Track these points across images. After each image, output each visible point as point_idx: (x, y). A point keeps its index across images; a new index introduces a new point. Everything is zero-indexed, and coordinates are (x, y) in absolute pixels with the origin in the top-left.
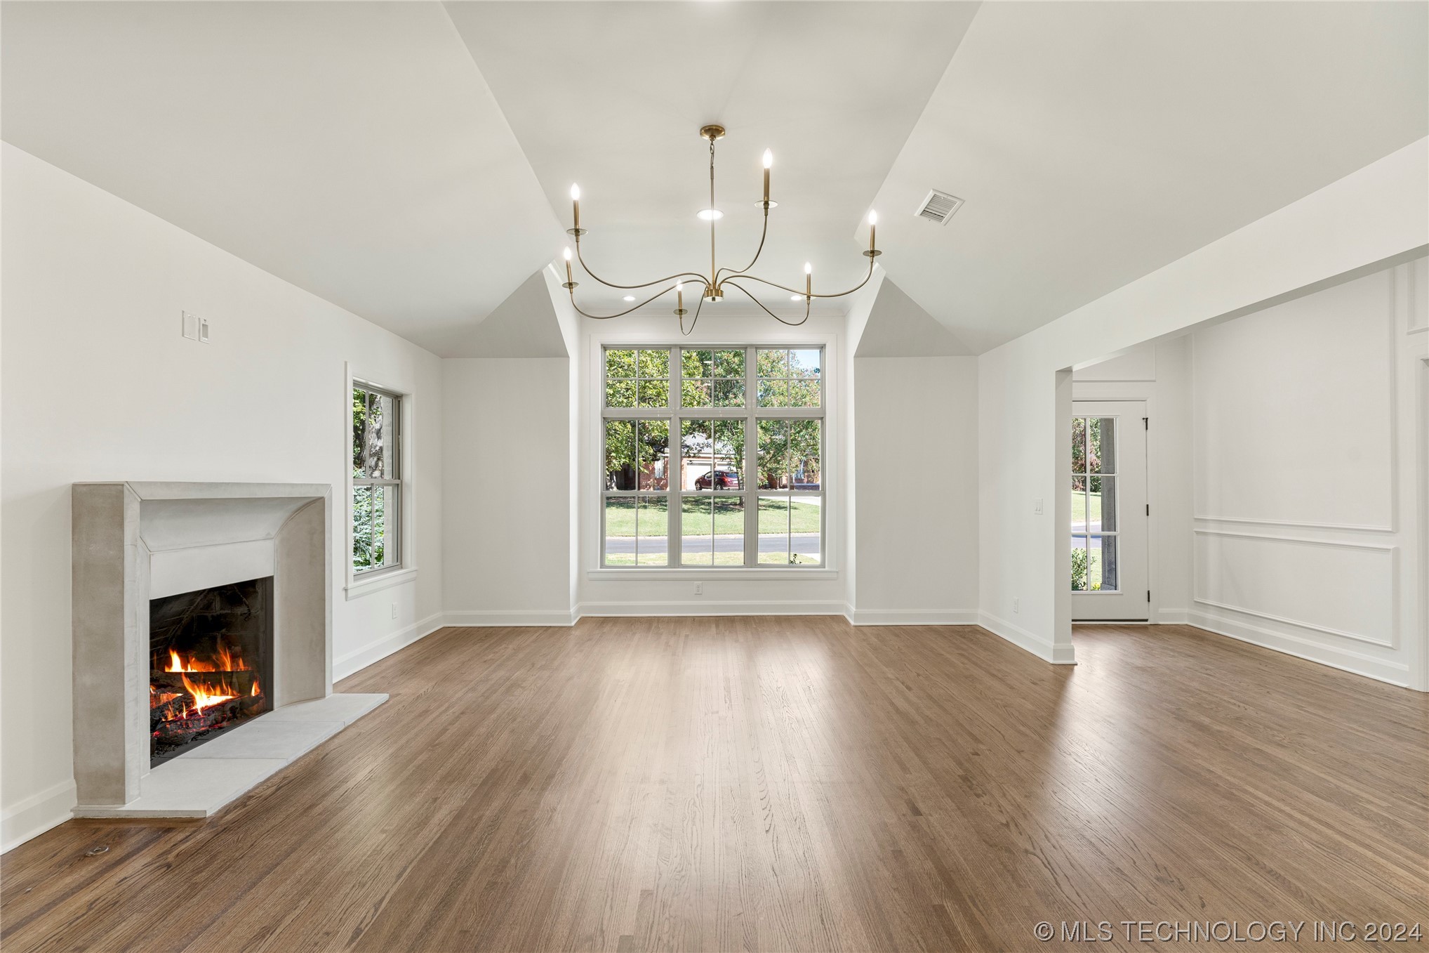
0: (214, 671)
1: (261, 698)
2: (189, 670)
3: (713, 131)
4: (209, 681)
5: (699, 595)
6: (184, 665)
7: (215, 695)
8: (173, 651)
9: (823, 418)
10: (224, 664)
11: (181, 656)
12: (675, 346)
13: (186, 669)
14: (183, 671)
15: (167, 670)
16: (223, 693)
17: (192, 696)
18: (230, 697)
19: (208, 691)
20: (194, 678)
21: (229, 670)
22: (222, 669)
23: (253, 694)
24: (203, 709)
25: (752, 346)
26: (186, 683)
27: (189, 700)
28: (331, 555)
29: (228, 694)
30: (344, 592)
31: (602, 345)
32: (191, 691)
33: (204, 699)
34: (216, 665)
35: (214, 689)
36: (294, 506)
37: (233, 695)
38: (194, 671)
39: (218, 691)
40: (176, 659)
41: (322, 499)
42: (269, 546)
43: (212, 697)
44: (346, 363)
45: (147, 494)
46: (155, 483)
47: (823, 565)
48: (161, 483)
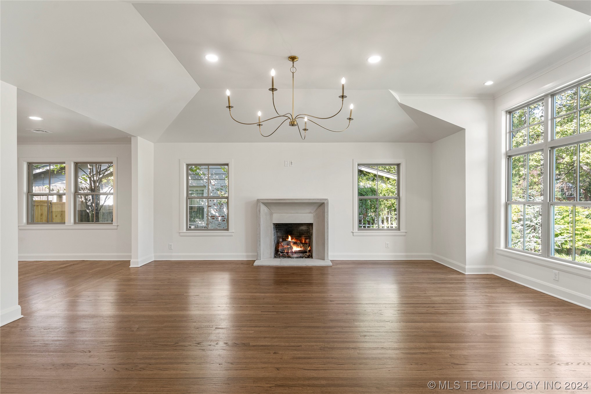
4: (298, 244)
6: (292, 239)
8: (289, 235)
10: (302, 241)
11: (291, 237)
15: (287, 240)
16: (301, 247)
17: (292, 247)
19: (297, 247)
20: (294, 243)
21: (303, 242)
22: (301, 242)
24: (294, 251)
26: (292, 244)
27: (291, 248)
28: (328, 219)
30: (352, 233)
33: (295, 249)
36: (318, 205)
38: (294, 241)
39: (300, 247)
40: (290, 238)
42: (312, 215)
43: (298, 248)
44: (353, 159)
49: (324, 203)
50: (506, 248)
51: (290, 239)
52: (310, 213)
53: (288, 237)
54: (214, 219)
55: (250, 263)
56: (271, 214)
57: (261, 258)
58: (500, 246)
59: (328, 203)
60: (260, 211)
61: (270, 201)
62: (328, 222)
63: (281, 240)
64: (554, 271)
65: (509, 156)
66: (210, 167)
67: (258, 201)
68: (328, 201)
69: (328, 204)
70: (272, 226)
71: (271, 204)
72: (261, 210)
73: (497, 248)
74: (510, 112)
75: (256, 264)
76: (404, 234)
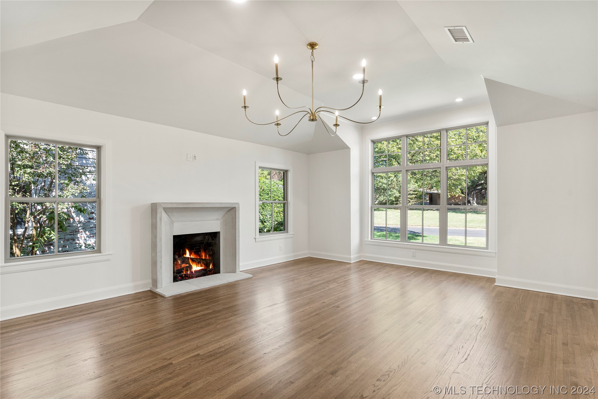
0: (199, 258)
1: (213, 269)
2: (191, 257)
3: (312, 46)
4: (197, 261)
5: (414, 256)
6: (190, 255)
7: (199, 266)
8: (187, 249)
9: (488, 164)
10: (202, 256)
11: (189, 251)
12: (404, 136)
13: (191, 256)
14: (190, 257)
15: (185, 256)
17: (191, 266)
18: (203, 268)
19: (197, 265)
20: (193, 260)
21: (204, 258)
22: (201, 258)
23: (210, 268)
24: (194, 271)
25: (443, 129)
26: (190, 261)
27: (190, 267)
28: (239, 226)
29: (202, 267)
30: (255, 239)
31: (371, 140)
32: (191, 264)
33: (196, 268)
34: (200, 256)
35: (199, 264)
36: (227, 210)
37: (204, 267)
38: (193, 257)
40: (188, 252)
41: (235, 207)
42: (219, 222)
44: (255, 162)
45: (165, 206)
46: (167, 203)
47: (487, 248)
48: (169, 203)
49: (235, 208)
50: (371, 239)
52: (217, 219)
53: (186, 251)
56: (172, 223)
58: (368, 238)
59: (239, 207)
62: (239, 229)
63: (177, 257)
64: (412, 250)
65: (373, 173)
68: (239, 205)
69: (239, 209)
70: (172, 239)
72: (160, 219)
73: (366, 240)
74: (374, 142)
76: (292, 236)
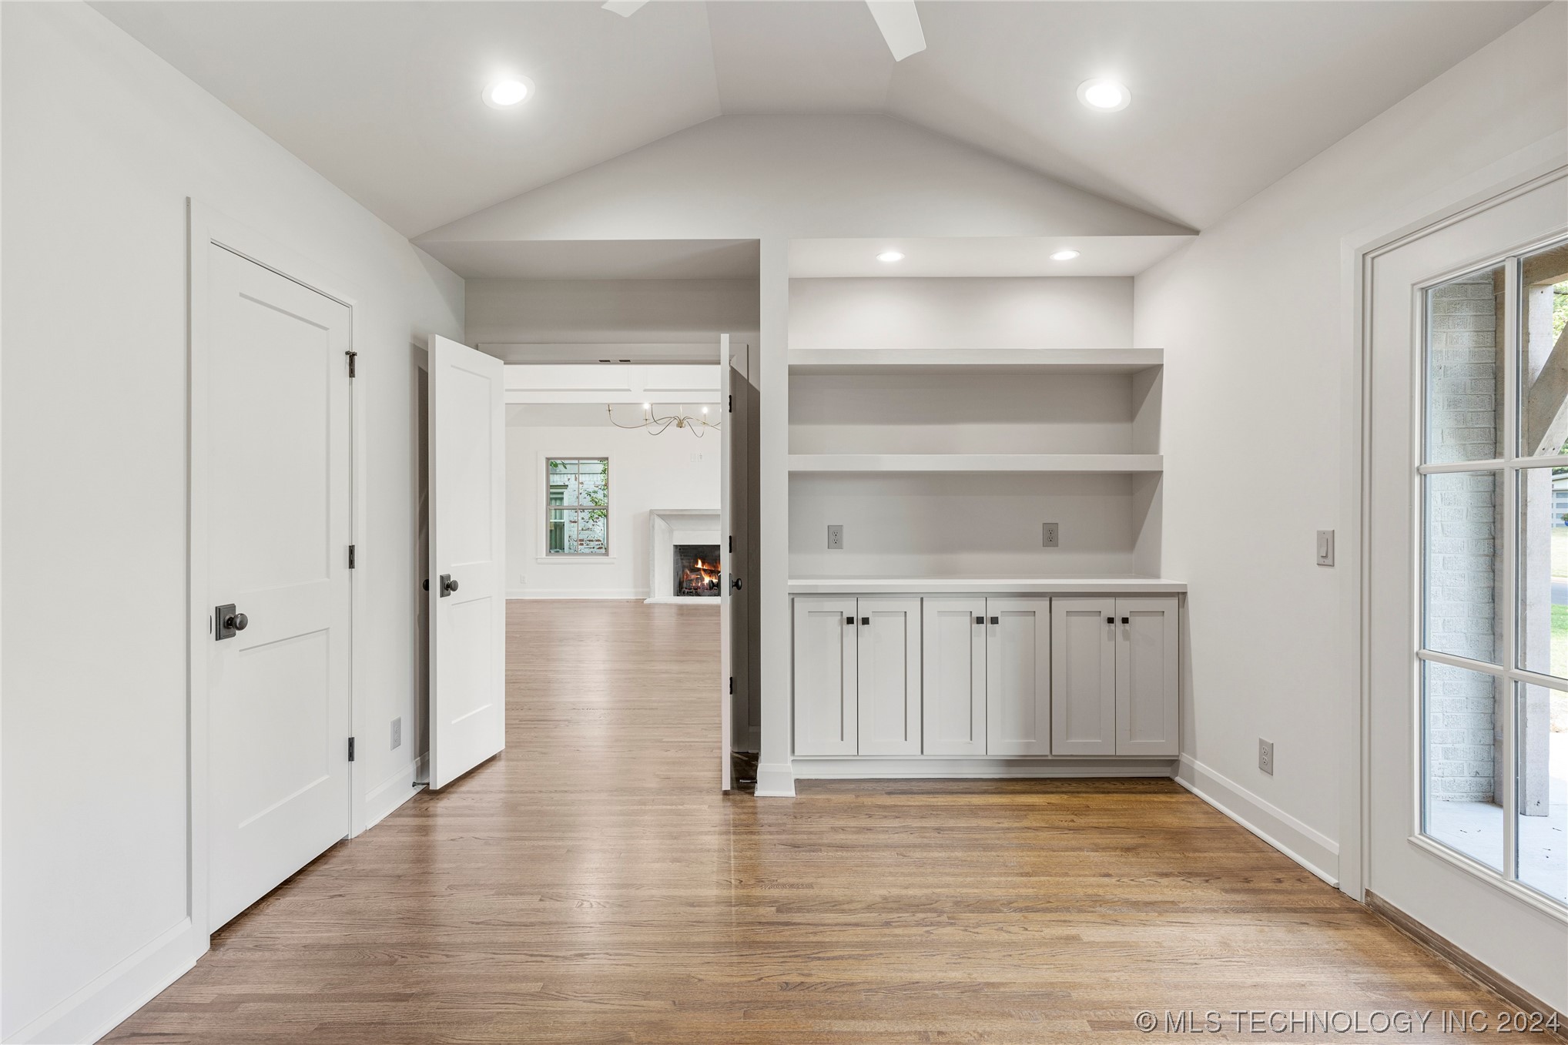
51: (700, 565)
54: (582, 544)
55: (639, 602)
56: (671, 531)
57: (656, 595)
60: (653, 527)
61: (668, 513)
66: (581, 461)
67: (651, 512)
70: (672, 548)
71: (669, 517)
72: (656, 527)
75: (645, 602)
